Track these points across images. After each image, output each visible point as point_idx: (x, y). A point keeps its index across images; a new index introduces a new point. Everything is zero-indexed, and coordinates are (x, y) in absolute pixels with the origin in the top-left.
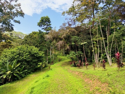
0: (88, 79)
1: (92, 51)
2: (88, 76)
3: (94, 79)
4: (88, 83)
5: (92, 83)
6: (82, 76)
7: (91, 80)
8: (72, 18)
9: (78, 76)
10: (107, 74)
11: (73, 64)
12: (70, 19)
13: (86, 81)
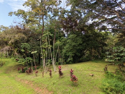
0: (38, 88)
1: (41, 58)
2: (38, 85)
3: (43, 88)
4: (38, 92)
5: (41, 92)
6: (32, 85)
7: (41, 88)
8: (22, 23)
9: (28, 86)
10: (52, 83)
11: (21, 70)
12: (19, 24)
13: (36, 90)
